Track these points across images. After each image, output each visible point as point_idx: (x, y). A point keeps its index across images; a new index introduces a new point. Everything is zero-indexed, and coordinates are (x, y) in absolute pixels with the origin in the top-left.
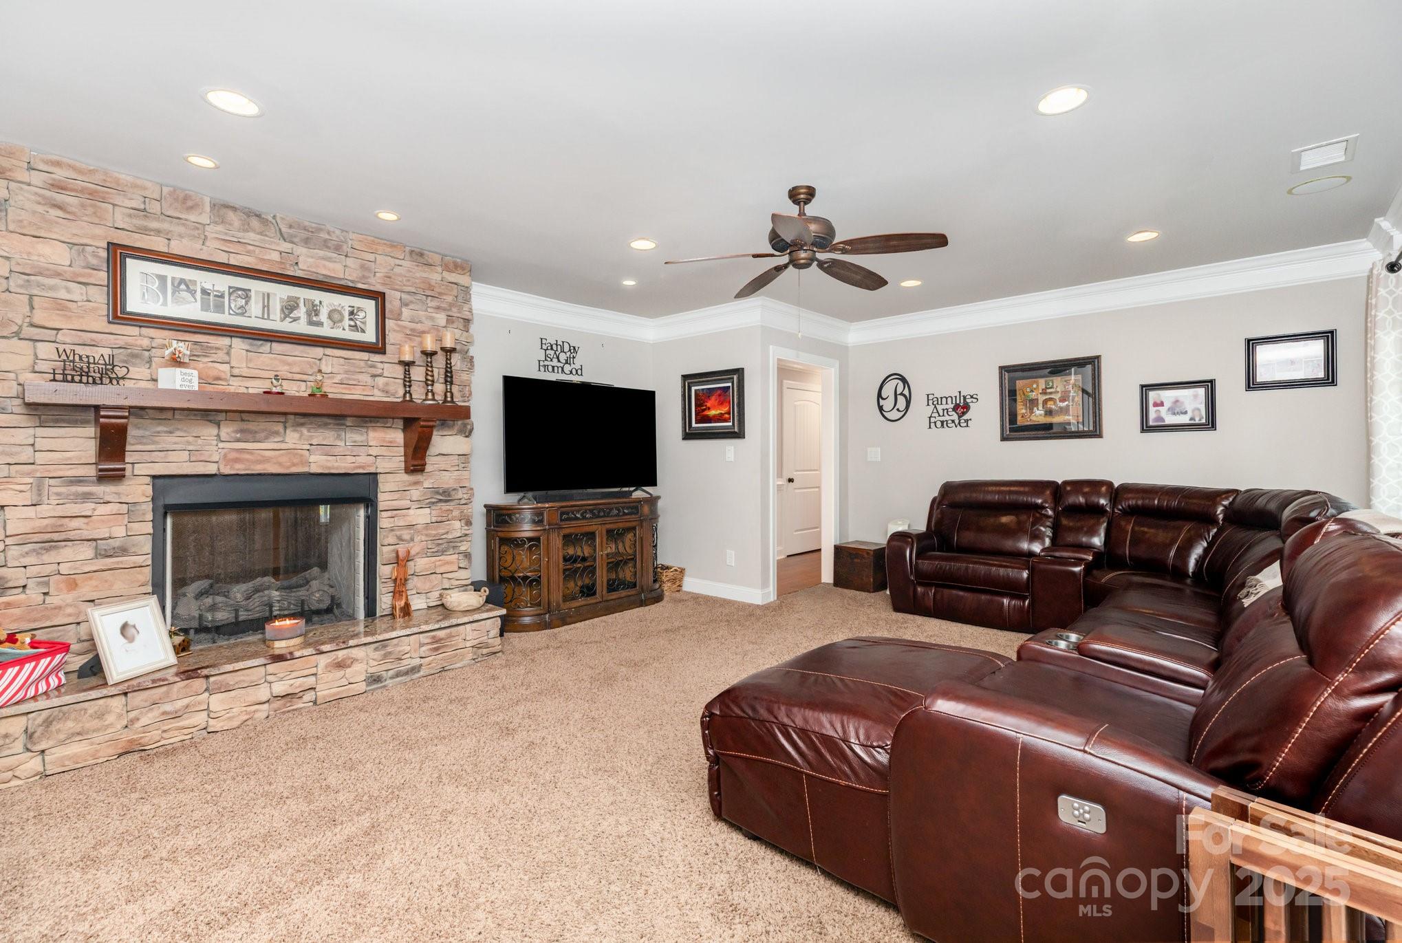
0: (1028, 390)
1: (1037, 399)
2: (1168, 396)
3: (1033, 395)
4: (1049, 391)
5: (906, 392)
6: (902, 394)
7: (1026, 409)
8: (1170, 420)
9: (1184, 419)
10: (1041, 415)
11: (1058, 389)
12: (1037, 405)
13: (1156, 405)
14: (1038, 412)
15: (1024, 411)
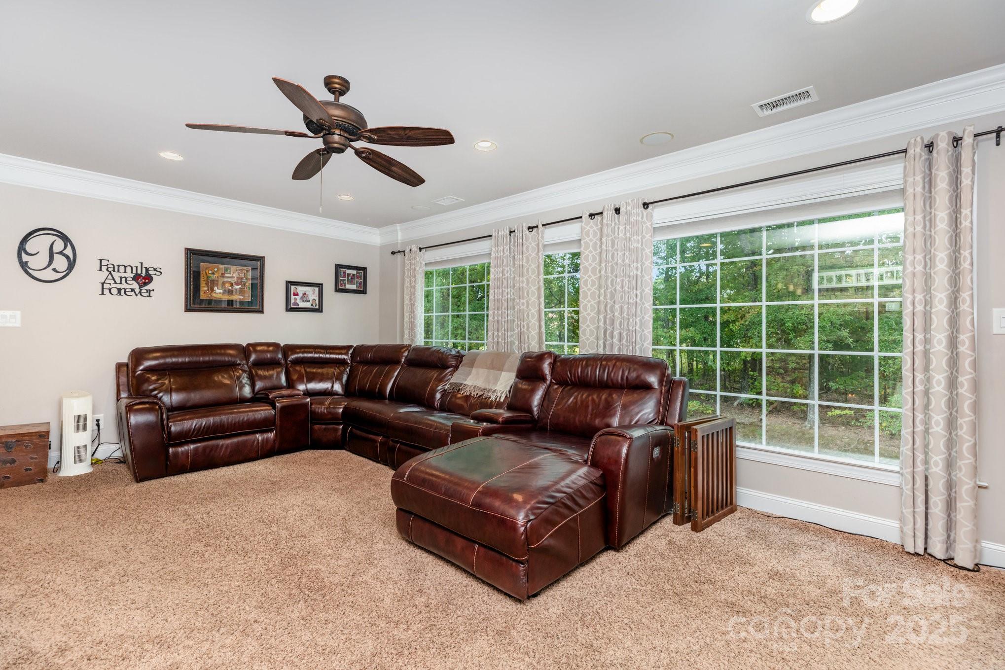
0: (210, 272)
1: (218, 281)
2: (301, 290)
3: (214, 277)
4: (227, 275)
5: (69, 251)
6: (61, 253)
7: (208, 287)
8: (302, 305)
9: (308, 305)
10: (220, 293)
11: (234, 275)
12: (217, 285)
13: (294, 294)
14: (218, 291)
15: (206, 288)
